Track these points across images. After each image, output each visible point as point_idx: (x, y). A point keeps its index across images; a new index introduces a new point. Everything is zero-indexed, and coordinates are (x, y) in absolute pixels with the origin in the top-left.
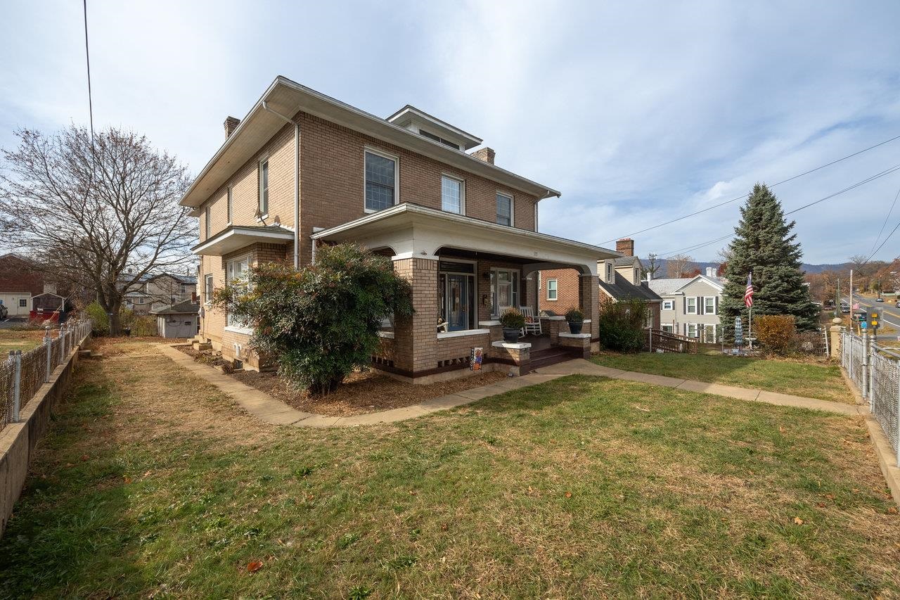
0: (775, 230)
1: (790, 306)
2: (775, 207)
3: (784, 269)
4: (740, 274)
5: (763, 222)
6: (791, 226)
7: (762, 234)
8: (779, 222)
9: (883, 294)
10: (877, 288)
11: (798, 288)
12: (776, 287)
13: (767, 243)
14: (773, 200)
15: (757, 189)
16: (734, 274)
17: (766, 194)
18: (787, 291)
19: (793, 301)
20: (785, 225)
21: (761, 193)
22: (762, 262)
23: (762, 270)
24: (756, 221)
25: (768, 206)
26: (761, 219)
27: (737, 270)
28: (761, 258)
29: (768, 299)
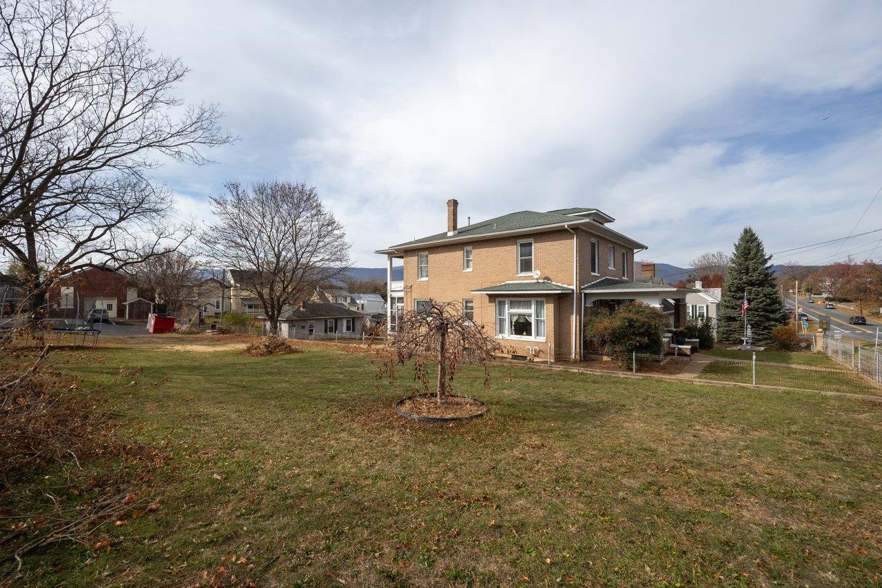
0: (760, 261)
1: (771, 316)
2: (759, 245)
3: (767, 290)
4: (735, 292)
5: (751, 255)
6: (770, 258)
7: (751, 264)
8: (762, 256)
9: (813, 296)
10: (808, 290)
11: (776, 303)
12: (762, 302)
13: (754, 271)
14: (757, 238)
15: (746, 231)
16: (731, 291)
17: (753, 235)
18: (770, 305)
19: (773, 312)
20: (766, 257)
21: (749, 235)
22: (751, 284)
23: (752, 289)
24: (746, 254)
25: (755, 244)
26: (749, 253)
27: (733, 289)
28: (751, 281)
29: (756, 310)
